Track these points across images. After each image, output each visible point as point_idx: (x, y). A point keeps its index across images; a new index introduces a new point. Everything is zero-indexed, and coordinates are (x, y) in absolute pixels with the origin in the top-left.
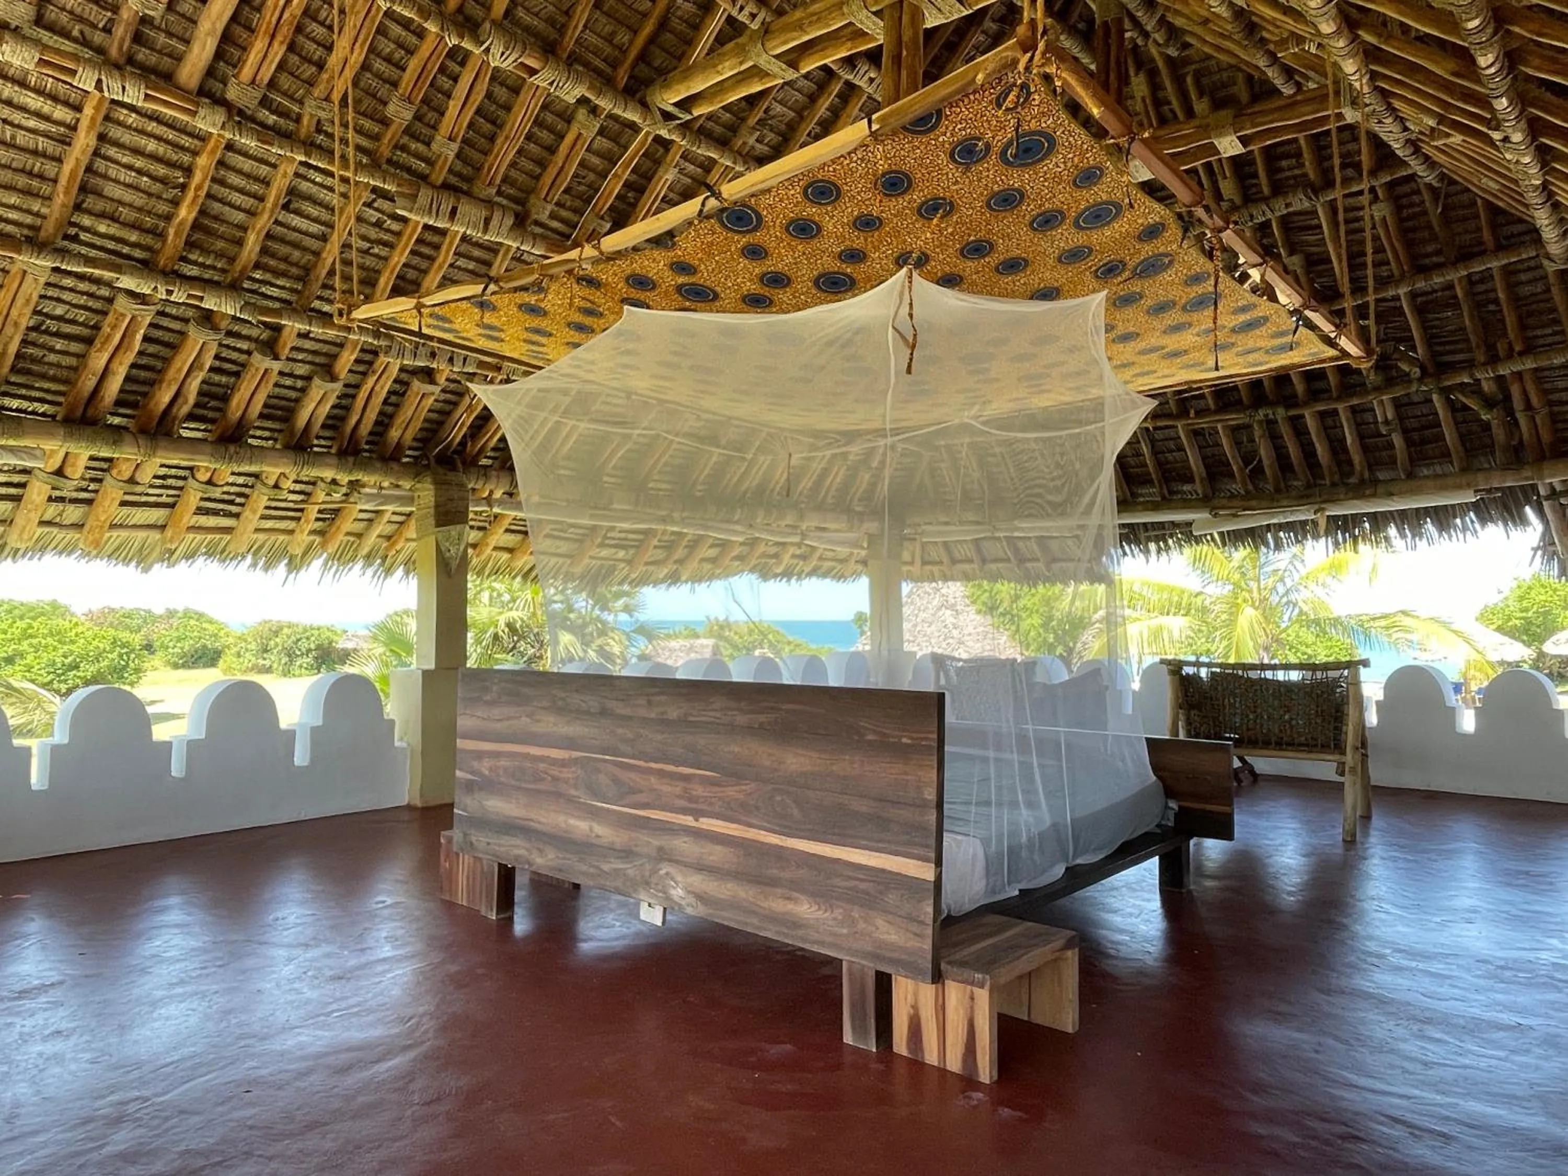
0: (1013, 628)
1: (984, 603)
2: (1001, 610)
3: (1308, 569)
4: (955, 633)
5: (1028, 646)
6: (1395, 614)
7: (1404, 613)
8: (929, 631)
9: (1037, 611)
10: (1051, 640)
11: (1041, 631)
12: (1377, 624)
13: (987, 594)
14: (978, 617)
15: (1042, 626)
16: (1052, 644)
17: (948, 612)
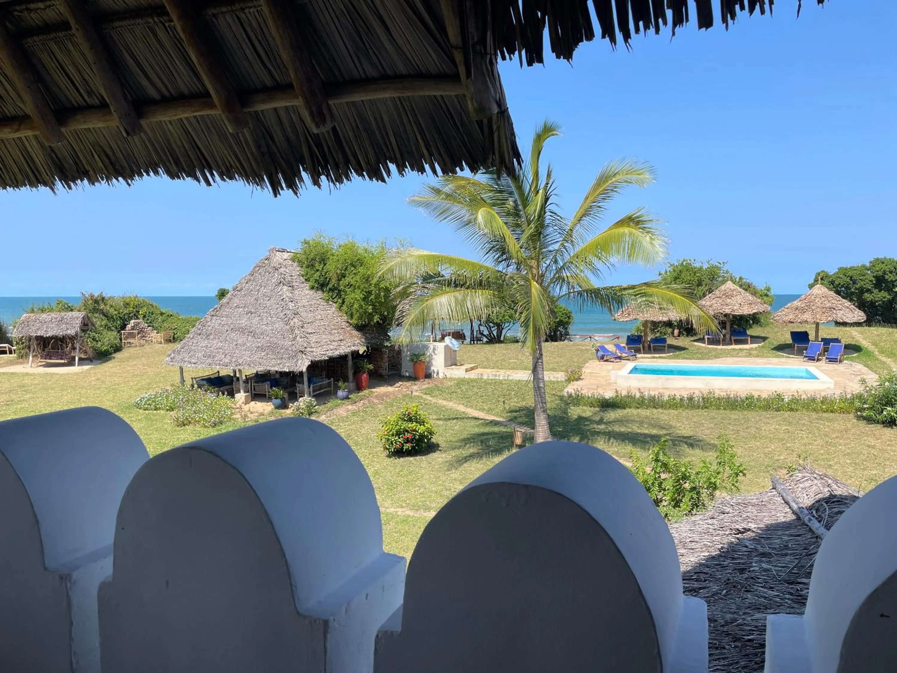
0: (340, 301)
1: (316, 281)
2: (330, 286)
3: (578, 249)
4: (291, 305)
5: (352, 318)
6: (639, 285)
7: (646, 284)
8: (268, 304)
9: (359, 287)
10: (370, 311)
11: (362, 303)
12: (626, 292)
13: (318, 273)
14: (312, 292)
15: (364, 299)
16: (370, 314)
17: (285, 288)
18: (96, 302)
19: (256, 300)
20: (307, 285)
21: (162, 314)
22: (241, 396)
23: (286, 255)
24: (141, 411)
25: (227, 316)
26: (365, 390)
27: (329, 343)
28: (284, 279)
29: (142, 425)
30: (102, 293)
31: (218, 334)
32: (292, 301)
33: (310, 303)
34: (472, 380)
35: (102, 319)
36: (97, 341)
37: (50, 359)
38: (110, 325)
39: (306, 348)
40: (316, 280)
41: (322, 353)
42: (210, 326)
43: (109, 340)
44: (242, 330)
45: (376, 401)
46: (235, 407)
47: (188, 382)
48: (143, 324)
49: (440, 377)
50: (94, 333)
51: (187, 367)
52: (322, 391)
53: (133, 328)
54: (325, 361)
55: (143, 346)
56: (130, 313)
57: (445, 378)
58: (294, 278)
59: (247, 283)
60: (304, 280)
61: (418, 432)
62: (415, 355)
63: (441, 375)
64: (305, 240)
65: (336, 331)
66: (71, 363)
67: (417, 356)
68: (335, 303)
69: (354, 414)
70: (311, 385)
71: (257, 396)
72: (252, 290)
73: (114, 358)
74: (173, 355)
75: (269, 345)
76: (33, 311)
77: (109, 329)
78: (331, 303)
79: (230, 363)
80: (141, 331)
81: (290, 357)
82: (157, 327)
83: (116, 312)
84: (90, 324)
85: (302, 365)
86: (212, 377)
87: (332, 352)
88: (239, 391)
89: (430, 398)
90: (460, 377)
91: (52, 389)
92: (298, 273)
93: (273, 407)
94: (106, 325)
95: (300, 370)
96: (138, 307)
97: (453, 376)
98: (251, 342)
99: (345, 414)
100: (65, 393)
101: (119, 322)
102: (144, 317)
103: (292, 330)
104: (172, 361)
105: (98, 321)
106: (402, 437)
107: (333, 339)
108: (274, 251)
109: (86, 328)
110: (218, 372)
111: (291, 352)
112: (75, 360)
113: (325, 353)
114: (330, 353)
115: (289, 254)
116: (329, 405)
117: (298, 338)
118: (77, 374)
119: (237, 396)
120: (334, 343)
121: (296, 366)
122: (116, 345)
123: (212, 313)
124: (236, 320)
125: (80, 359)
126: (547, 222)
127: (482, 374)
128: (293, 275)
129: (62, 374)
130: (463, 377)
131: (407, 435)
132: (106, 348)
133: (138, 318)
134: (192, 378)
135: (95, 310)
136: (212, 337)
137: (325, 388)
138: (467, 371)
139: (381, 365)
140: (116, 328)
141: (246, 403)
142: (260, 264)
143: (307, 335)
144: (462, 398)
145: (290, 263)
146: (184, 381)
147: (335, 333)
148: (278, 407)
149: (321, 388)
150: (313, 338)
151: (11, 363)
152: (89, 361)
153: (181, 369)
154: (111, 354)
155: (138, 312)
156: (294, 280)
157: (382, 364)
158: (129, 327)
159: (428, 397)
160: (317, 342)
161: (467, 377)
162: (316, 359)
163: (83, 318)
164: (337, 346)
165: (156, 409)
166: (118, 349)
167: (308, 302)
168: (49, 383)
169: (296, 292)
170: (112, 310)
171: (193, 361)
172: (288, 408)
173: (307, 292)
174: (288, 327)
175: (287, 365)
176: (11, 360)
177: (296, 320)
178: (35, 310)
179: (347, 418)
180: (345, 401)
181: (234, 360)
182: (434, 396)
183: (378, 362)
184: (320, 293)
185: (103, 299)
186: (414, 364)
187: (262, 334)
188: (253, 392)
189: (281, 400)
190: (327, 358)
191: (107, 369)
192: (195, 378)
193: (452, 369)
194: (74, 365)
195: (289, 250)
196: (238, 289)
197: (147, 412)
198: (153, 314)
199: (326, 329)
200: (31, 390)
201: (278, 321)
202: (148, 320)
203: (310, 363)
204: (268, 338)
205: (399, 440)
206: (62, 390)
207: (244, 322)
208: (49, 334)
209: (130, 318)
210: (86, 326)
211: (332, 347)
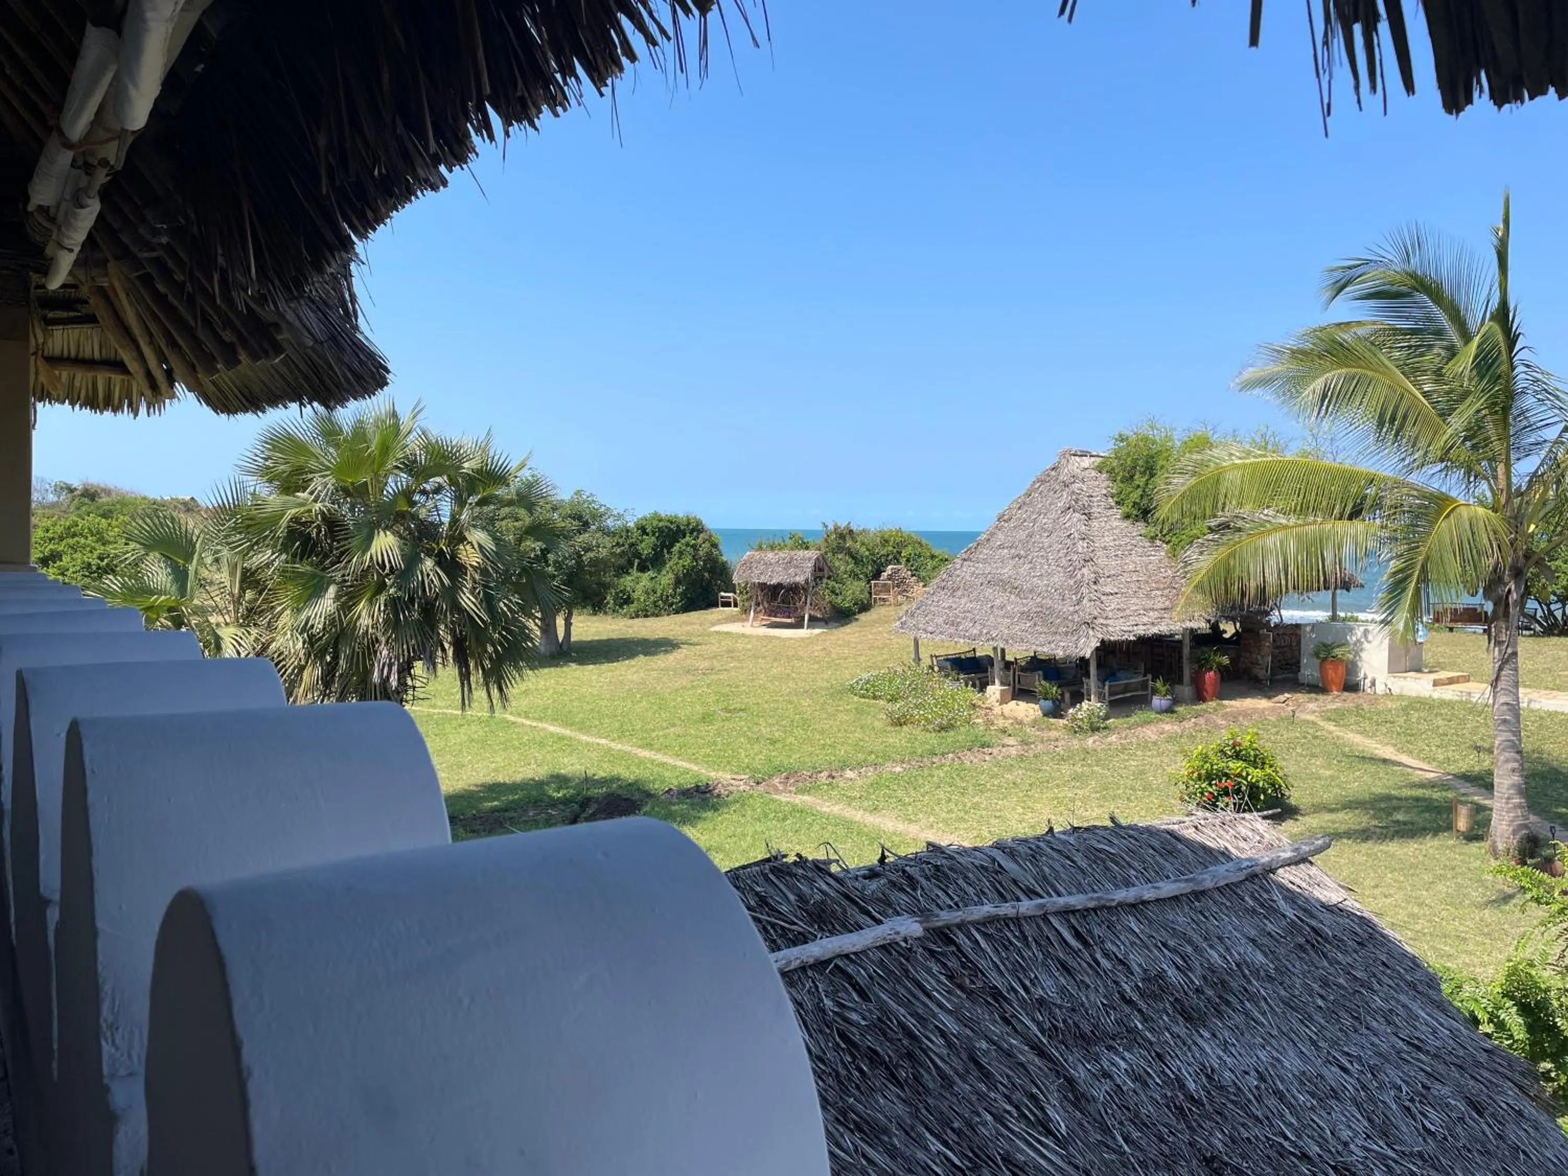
8: (1047, 542)
13: (1139, 492)
14: (1124, 524)
17: (1076, 516)
18: (842, 536)
19: (1030, 536)
20: (1118, 512)
21: (933, 557)
22: (995, 690)
23: (1086, 462)
24: (856, 698)
25: (985, 561)
26: (1212, 700)
27: (1141, 612)
28: (1076, 503)
29: (847, 718)
30: (849, 523)
31: (968, 588)
32: (1084, 539)
33: (1117, 543)
34: (1443, 703)
35: (847, 562)
36: (837, 595)
37: (775, 616)
38: (857, 571)
39: (1095, 618)
40: (1135, 503)
41: (1125, 629)
42: (958, 576)
43: (853, 594)
44: (1003, 584)
45: (1220, 722)
46: (984, 706)
47: (926, 661)
48: (905, 573)
49: (1378, 692)
50: (834, 583)
51: (924, 638)
52: (1129, 695)
53: (890, 577)
54: (1129, 642)
55: (901, 604)
56: (888, 555)
57: (1389, 694)
58: (1095, 499)
59: (1019, 508)
60: (1113, 504)
61: (1246, 779)
62: (1325, 645)
63: (1380, 689)
64: (1120, 436)
65: (1159, 593)
66: (799, 625)
67: (1328, 648)
68: (1167, 543)
69: (1171, 739)
70: (1107, 683)
71: (1021, 693)
72: (1025, 521)
73: (857, 620)
74: (904, 619)
75: (1039, 609)
76: (760, 548)
77: (856, 576)
78: (1158, 543)
79: (980, 635)
80: (902, 582)
81: (1067, 632)
82: (924, 578)
83: (867, 553)
84: (826, 569)
85: (1087, 647)
86: (963, 657)
87: (1144, 627)
88: (993, 683)
89: (1332, 728)
90: (1422, 695)
91: (764, 657)
92: (1104, 492)
93: (1040, 713)
94: (852, 571)
95: (1081, 654)
96: (901, 545)
97: (1406, 692)
98: (1014, 604)
99: (1154, 737)
100: (775, 665)
101: (870, 568)
102: (908, 561)
103: (1079, 584)
104: (901, 628)
105: (841, 564)
106: (1216, 785)
107: (1151, 606)
108: (1067, 456)
109: (820, 574)
110: (974, 650)
111: (1070, 625)
112: (804, 620)
113: (1131, 628)
114: (1141, 631)
115: (1093, 459)
116: (1132, 720)
117: (1085, 601)
118: (803, 639)
119: (990, 689)
120: (1151, 614)
121: (1076, 647)
122: (863, 603)
123: (964, 556)
124: (997, 568)
125: (812, 619)
126: (1521, 385)
127: (1469, 694)
128: (1094, 494)
129: (783, 639)
130: (1427, 695)
131: (1224, 783)
132: (847, 605)
133: (899, 563)
134: (931, 656)
135: (839, 549)
136: (959, 593)
137: (1136, 691)
138: (1436, 683)
139: (1257, 660)
140: (866, 576)
141: (1003, 701)
142: (1043, 478)
143: (1103, 598)
144: (1399, 734)
145: (1094, 473)
146: (920, 660)
147: (1156, 596)
148: (1047, 714)
149: (1126, 689)
150: (1113, 603)
151: (732, 619)
152: (823, 623)
153: (916, 642)
154: (854, 614)
155: (900, 553)
156: (1095, 504)
157: (1259, 657)
158: (884, 575)
159: (1331, 726)
160: (1119, 609)
161: (1436, 695)
162: (1112, 638)
163: (818, 559)
164: (1156, 619)
165: (875, 698)
166: (865, 607)
167: (1114, 540)
168: (764, 650)
169: (1095, 524)
170: (863, 549)
171: (930, 629)
172: (1062, 717)
173: (1115, 524)
174: (1072, 582)
175: (1062, 644)
176: (733, 616)
177: (1085, 570)
178: (764, 546)
179: (1155, 743)
180: (1163, 717)
181: (985, 631)
182: (1343, 726)
183: (1250, 652)
184: (1141, 525)
185: (851, 531)
186: (1321, 664)
187: (1031, 591)
188: (1017, 686)
189: (1054, 702)
190: (1132, 638)
191: (841, 636)
192: (936, 657)
193: (1405, 678)
194: (802, 627)
195: (1094, 453)
196: (1006, 517)
197: (863, 700)
198: (920, 556)
199: (1139, 588)
200: (739, 657)
201: (1059, 572)
202: (912, 566)
203: (1098, 644)
204: (1039, 600)
205: (1210, 789)
206: (775, 660)
207: (1007, 571)
208: (774, 581)
209: (889, 562)
210: (820, 571)
211: (1145, 619)
